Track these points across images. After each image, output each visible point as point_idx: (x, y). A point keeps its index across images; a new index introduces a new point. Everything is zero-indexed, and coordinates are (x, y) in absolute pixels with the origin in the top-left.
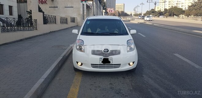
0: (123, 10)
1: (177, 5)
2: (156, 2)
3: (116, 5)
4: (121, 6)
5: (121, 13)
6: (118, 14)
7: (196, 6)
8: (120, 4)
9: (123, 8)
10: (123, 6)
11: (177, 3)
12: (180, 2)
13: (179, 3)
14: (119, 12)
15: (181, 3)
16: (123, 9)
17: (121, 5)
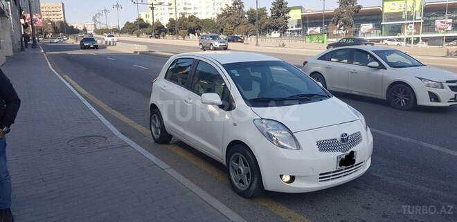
0: (62, 19)
1: (185, 11)
2: (153, 4)
3: (42, 5)
4: (55, 9)
5: (58, 26)
6: (52, 30)
7: (230, 14)
8: (52, 4)
9: (62, 12)
10: (62, 9)
11: (185, 6)
12: (190, 4)
13: (188, 7)
14: (53, 24)
15: (192, 7)
16: (62, 16)
17: (54, 5)
